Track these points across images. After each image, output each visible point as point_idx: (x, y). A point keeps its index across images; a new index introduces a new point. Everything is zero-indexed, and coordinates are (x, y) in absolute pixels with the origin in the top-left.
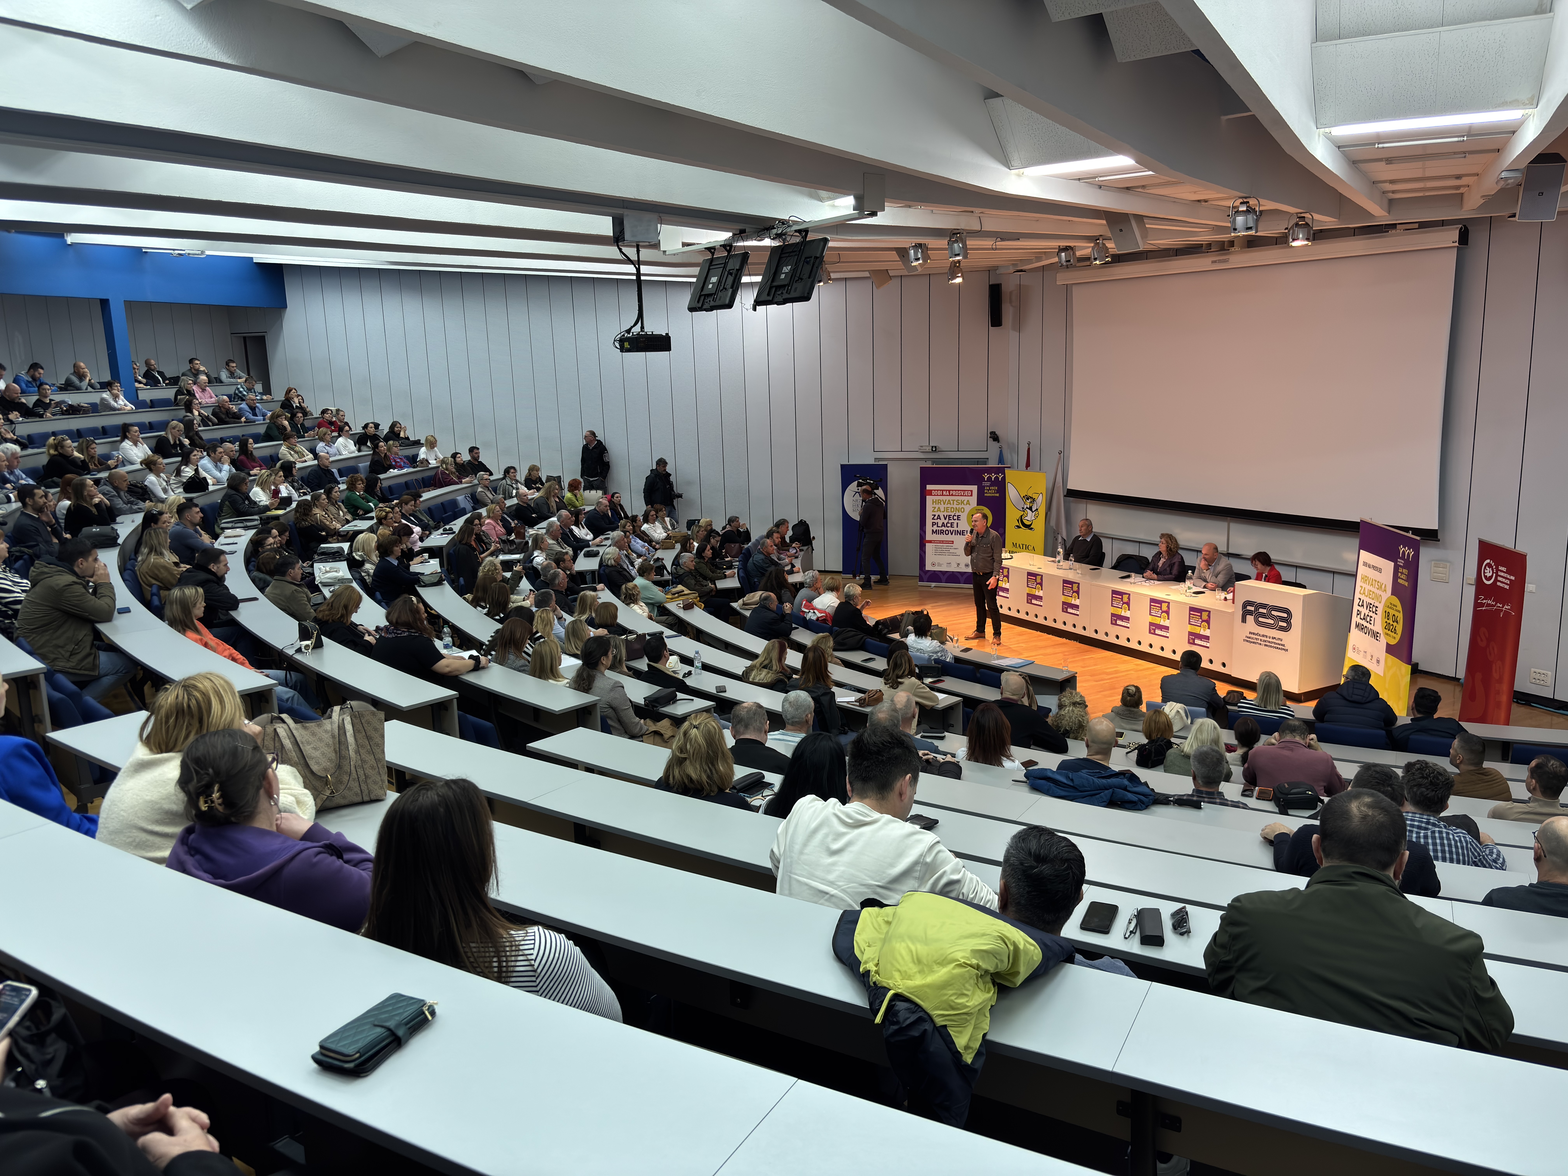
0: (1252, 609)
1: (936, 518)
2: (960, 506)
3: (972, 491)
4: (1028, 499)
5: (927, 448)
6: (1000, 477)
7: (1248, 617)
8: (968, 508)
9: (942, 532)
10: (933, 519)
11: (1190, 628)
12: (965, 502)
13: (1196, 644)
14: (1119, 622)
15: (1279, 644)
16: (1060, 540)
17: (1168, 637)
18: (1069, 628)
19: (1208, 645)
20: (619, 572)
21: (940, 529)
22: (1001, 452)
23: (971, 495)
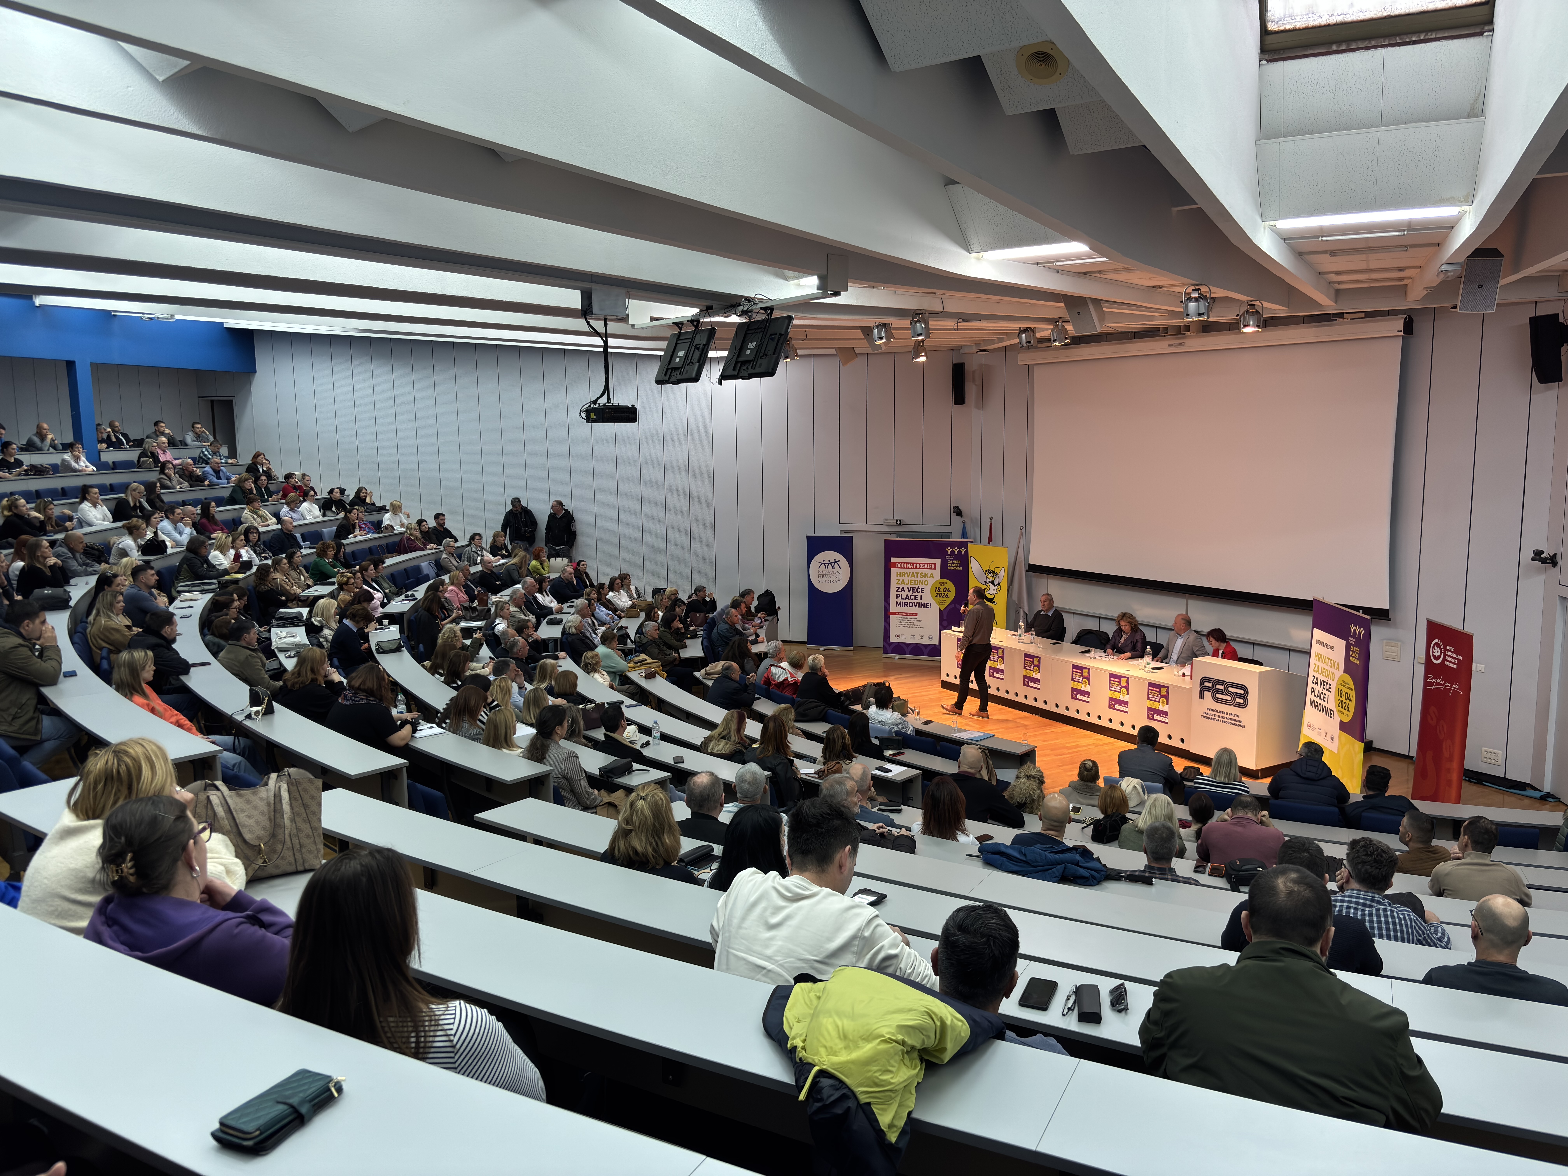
0: (1210, 685)
1: (900, 590)
2: (924, 579)
3: (935, 564)
4: (990, 573)
5: (892, 521)
6: (963, 551)
7: (1206, 693)
8: (931, 581)
9: (906, 604)
10: (897, 591)
11: (1149, 704)
12: (929, 575)
13: (1155, 720)
14: (1079, 697)
15: (1236, 721)
16: (1022, 614)
17: (1127, 712)
18: (1030, 702)
19: (1167, 720)
20: (582, 640)
21: (904, 601)
22: (964, 526)
23: (935, 569)
